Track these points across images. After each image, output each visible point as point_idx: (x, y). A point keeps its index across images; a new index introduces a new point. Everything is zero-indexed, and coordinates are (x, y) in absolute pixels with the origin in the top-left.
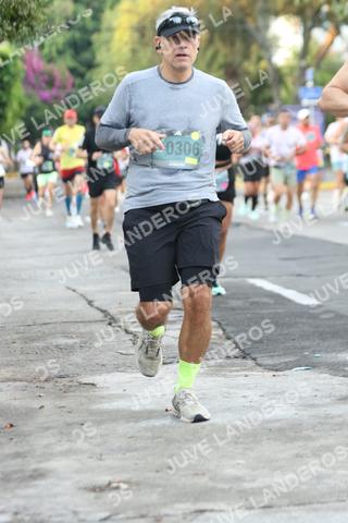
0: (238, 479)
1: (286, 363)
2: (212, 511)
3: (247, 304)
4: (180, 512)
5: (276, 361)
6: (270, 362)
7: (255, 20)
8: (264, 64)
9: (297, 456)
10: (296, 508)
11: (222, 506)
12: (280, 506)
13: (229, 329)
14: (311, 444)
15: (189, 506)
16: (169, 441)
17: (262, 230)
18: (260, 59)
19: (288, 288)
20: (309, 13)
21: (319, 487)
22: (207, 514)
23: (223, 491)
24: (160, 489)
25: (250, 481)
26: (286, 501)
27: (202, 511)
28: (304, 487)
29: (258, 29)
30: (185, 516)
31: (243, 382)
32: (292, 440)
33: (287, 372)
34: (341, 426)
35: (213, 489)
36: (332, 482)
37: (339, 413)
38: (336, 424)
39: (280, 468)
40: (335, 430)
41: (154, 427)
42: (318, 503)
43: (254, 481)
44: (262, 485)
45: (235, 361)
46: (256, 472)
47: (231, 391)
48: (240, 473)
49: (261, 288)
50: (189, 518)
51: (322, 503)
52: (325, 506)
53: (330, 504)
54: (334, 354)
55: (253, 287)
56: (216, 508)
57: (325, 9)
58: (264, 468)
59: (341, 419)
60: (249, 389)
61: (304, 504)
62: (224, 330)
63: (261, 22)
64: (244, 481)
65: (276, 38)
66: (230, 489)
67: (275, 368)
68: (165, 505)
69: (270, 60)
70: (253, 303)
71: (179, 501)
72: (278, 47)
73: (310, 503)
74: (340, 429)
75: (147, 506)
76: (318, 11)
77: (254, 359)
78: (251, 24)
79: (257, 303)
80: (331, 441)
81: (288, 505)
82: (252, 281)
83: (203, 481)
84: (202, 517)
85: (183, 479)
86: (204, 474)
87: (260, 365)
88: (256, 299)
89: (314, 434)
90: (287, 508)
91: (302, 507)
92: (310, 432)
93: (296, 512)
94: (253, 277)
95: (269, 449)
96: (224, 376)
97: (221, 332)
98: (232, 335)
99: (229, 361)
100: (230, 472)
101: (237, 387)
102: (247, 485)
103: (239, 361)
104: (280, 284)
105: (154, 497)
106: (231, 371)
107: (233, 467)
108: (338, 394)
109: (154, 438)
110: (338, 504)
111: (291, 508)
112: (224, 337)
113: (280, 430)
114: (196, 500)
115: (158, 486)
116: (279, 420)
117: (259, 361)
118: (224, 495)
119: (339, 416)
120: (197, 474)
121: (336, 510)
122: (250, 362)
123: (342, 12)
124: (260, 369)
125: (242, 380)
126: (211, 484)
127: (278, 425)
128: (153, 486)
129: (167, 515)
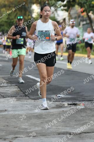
0: (26, 129)
1: (37, 98)
2: (19, 137)
3: (26, 82)
4: (11, 138)
5: (34, 97)
6: (33, 97)
7: (28, 5)
8: (30, 17)
9: (42, 123)
10: (42, 137)
11: (22, 136)
12: (38, 136)
13: (21, 89)
14: (45, 120)
15: (13, 136)
16: (7, 118)
17: (29, 62)
18: (29, 15)
19: (37, 77)
20: (42, 3)
21: (48, 131)
22: (18, 138)
23: (22, 132)
24: (5, 131)
25: (29, 129)
26: (39, 135)
27: (17, 137)
28: (44, 131)
29: (28, 7)
30: (12, 139)
31: (26, 103)
32: (40, 118)
33: (38, 100)
34: (53, 115)
35: (19, 131)
36: (51, 130)
37: (52, 111)
38: (52, 114)
39: (37, 126)
40: (51, 116)
41: (2, 114)
42: (48, 135)
43: (30, 129)
44: (32, 131)
45: (23, 97)
46: (31, 127)
47: (23, 105)
48: (26, 127)
49: (30, 78)
50: (13, 139)
51: (49, 135)
52: (50, 136)
53: (51, 136)
54: (50, 96)
55: (28, 77)
56: (20, 136)
57: (47, 2)
58: (33, 126)
59: (53, 113)
60: (28, 105)
61: (44, 136)
62: (20, 89)
63: (29, 6)
64: (28, 129)
65: (33, 10)
66: (24, 131)
67: (34, 99)
68: (6, 136)
69: (31, 16)
70: (28, 81)
71: (10, 135)
72: (34, 12)
73: (46, 135)
74: (53, 116)
75: (2, 136)
76: (45, 3)
77: (29, 97)
78: (27, 6)
79: (29, 82)
80: (50, 119)
81: (40, 136)
82: (27, 76)
83: (16, 129)
84: (17, 139)
85: (11, 129)
86: (16, 127)
87: (30, 98)
88: (29, 81)
89: (46, 117)
90: (40, 137)
91: (43, 137)
92: (44, 116)
93: (42, 138)
94: (27, 75)
95: (34, 121)
96: (20, 101)
97: (19, 89)
98: (22, 90)
99: (21, 97)
100: (23, 127)
101: (25, 104)
102: (28, 131)
103: (25, 97)
104: (35, 77)
105: (4, 134)
106: (22, 100)
107: (24, 126)
108: (52, 106)
109: (2, 118)
110: (53, 136)
111: (41, 137)
112: (20, 91)
113: (37, 116)
114: (15, 134)
115: (4, 130)
116: (36, 113)
117: (30, 97)
118: (22, 133)
119: (52, 112)
120: (15, 127)
121: (53, 137)
122: (28, 98)
123: (52, 3)
124: (30, 99)
125: (25, 102)
126: (19, 130)
127: (36, 114)
128: (3, 130)
129: (7, 138)
